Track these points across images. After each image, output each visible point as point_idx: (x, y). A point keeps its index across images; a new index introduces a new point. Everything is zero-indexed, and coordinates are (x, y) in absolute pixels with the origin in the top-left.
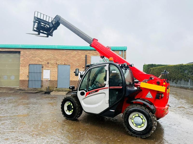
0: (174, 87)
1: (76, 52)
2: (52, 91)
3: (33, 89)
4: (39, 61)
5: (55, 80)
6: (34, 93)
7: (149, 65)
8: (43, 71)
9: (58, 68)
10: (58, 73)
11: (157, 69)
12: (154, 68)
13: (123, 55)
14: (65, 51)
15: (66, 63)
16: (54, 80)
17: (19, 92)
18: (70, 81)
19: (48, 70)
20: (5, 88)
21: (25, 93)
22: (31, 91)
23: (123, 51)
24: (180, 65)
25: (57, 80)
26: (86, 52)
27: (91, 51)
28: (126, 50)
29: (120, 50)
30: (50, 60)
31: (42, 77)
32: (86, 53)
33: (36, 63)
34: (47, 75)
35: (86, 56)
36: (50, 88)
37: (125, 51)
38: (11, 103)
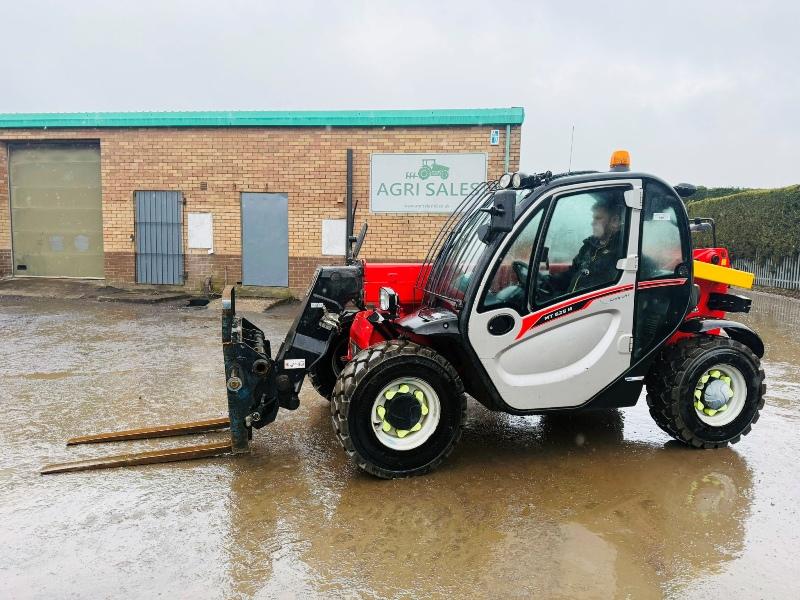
1: (308, 136)
3: (153, 288)
4: (171, 178)
5: (232, 253)
6: (151, 302)
8: (184, 218)
9: (241, 205)
10: (242, 227)
13: (507, 147)
14: (266, 134)
15: (269, 183)
16: (229, 253)
17: (100, 297)
18: (289, 258)
19: (203, 215)
20: (58, 282)
21: (119, 300)
22: (143, 296)
23: (509, 127)
25: (239, 253)
26: (349, 136)
27: (370, 133)
28: (520, 125)
29: (495, 126)
30: (210, 171)
31: (186, 241)
32: (350, 139)
33: (159, 185)
34: (201, 233)
35: (350, 152)
36: (216, 286)
37: (516, 126)
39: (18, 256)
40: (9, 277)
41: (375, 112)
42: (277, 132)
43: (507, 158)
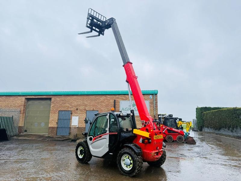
0: (230, 136)
1: (104, 97)
2: (80, 139)
3: (61, 137)
4: (69, 107)
6: (61, 141)
7: (202, 108)
8: (71, 117)
9: (86, 114)
11: (210, 114)
12: (208, 112)
14: (94, 97)
15: (94, 108)
16: (82, 127)
17: (47, 139)
19: (76, 117)
20: (35, 135)
21: (53, 140)
22: (59, 139)
23: (154, 95)
24: (234, 108)
25: (85, 127)
27: (120, 96)
29: (151, 94)
30: (79, 106)
31: (71, 124)
32: (115, 97)
33: (66, 109)
34: (75, 122)
35: (115, 100)
36: (78, 136)
37: (156, 94)
38: (37, 149)
39: (25, 128)
40: (22, 134)
41: (121, 91)
42: (97, 96)
43: (154, 102)
